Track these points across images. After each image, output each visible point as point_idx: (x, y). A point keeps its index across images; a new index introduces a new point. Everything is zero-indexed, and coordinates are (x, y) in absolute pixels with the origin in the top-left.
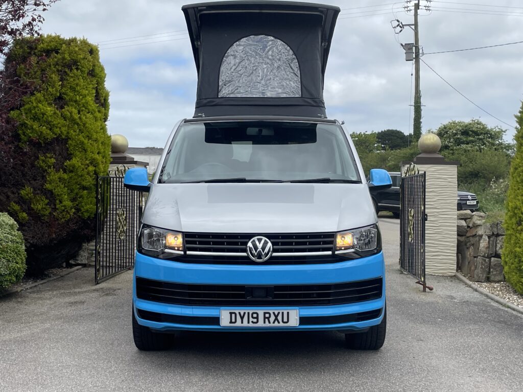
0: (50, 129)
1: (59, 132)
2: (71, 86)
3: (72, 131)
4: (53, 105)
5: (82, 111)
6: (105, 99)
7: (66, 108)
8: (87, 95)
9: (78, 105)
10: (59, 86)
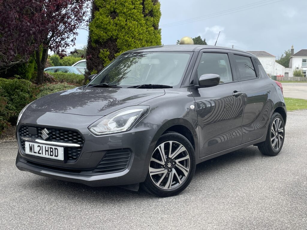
0: (106, 33)
1: (112, 34)
2: (121, 3)
3: (121, 33)
4: (109, 16)
5: (129, 19)
6: (152, 11)
7: (117, 18)
8: (134, 8)
9: (126, 15)
10: (113, 3)
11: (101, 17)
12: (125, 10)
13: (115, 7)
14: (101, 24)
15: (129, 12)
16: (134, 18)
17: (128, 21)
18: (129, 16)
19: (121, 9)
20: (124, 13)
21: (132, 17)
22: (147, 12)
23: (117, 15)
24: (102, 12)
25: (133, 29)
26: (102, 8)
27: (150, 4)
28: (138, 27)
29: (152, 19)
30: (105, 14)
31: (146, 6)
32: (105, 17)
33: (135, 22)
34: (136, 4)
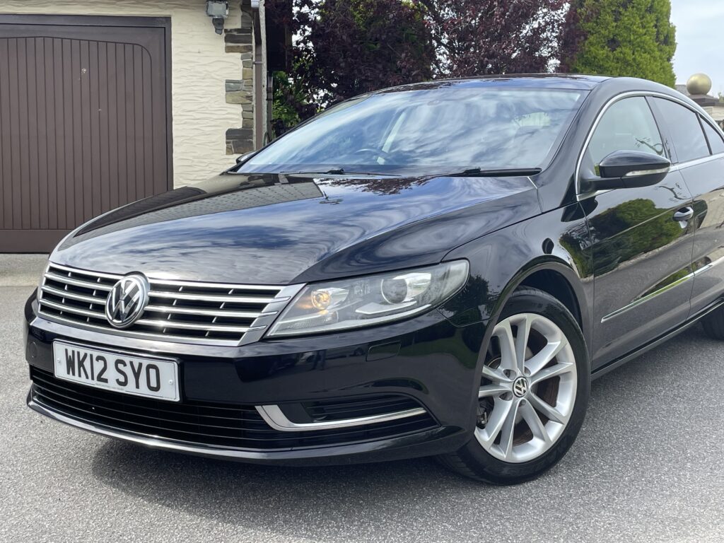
2: (625, 26)
4: (606, 47)
5: (637, 51)
6: (667, 36)
7: (619, 49)
8: (645, 34)
9: (633, 45)
10: (613, 27)
11: (592, 49)
12: (632, 38)
13: (617, 32)
14: (593, 59)
15: (638, 40)
16: (645, 49)
17: (636, 53)
18: (639, 46)
19: (625, 35)
20: (630, 41)
21: (641, 48)
22: (662, 38)
23: (619, 46)
24: (595, 41)
25: (644, 67)
26: (592, 34)
27: (666, 25)
28: (650, 63)
29: (667, 49)
30: (599, 43)
31: (661, 29)
32: (599, 48)
33: (645, 55)
34: (649, 27)
